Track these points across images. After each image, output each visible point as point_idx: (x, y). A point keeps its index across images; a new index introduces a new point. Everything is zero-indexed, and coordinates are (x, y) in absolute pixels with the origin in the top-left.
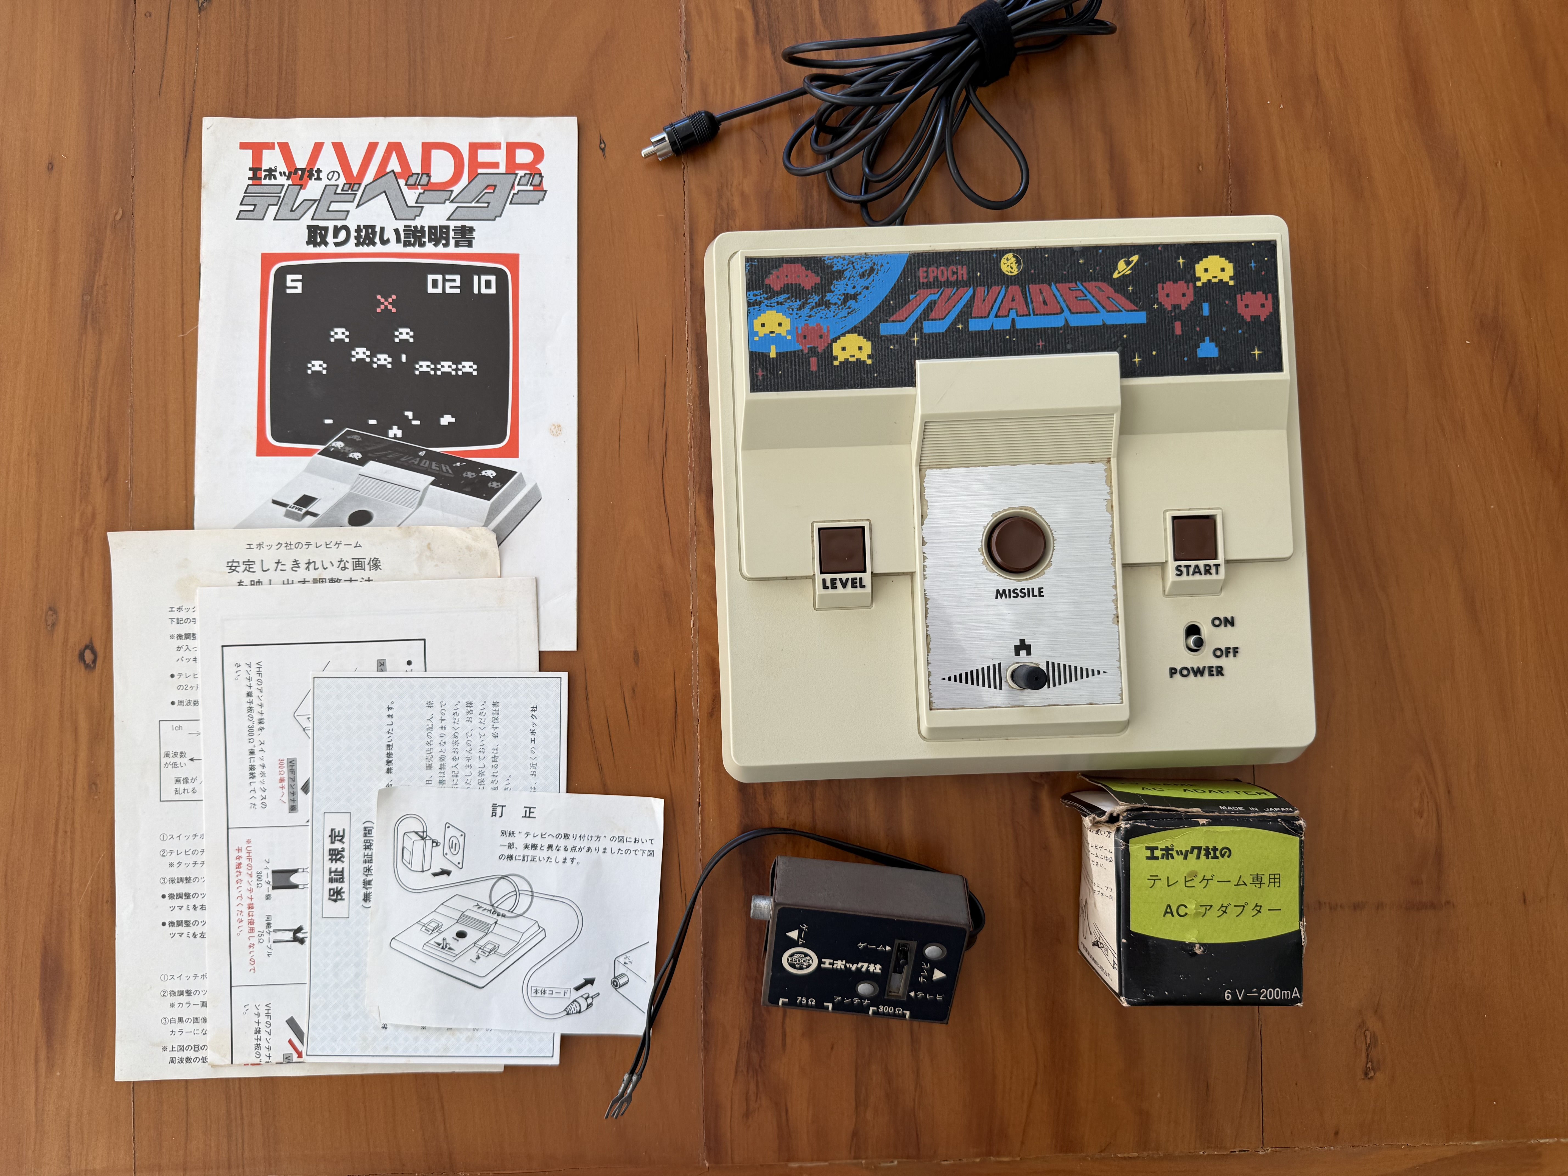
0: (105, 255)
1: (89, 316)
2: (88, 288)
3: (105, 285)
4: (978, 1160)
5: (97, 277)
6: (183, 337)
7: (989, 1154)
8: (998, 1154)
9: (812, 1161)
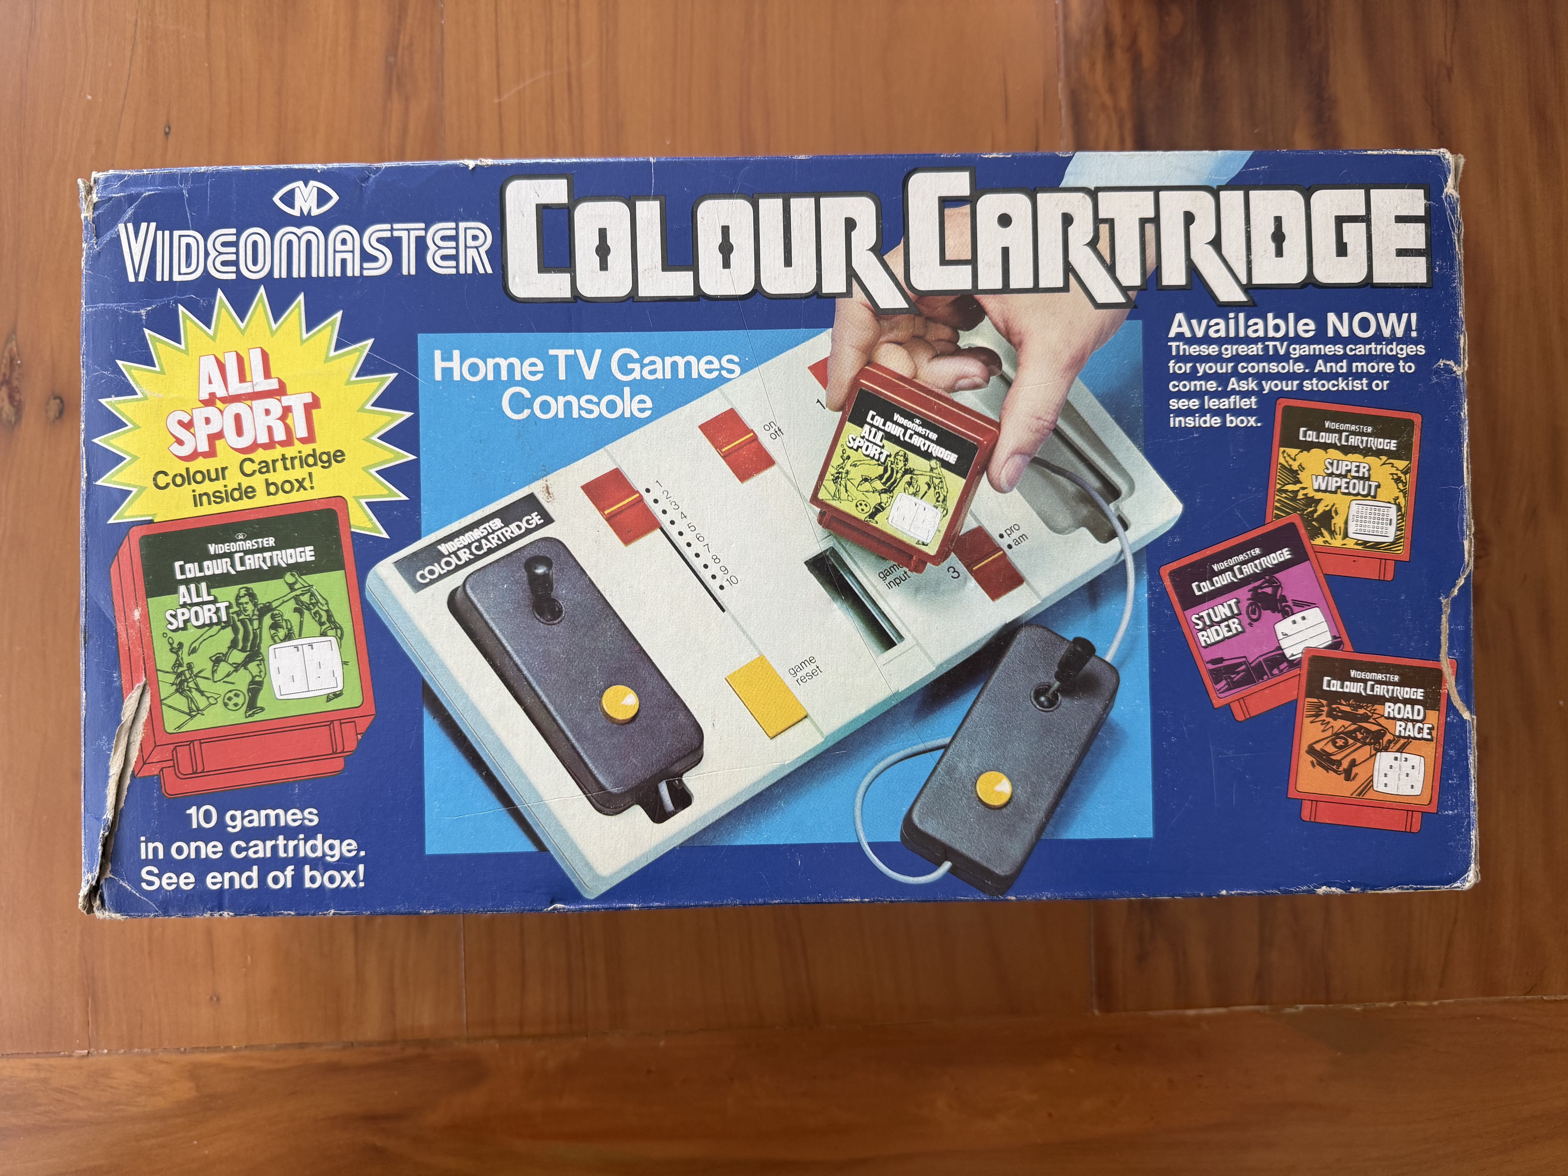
0: (410, 12)
1: (394, 79)
2: (392, 49)
3: (411, 44)
4: (1392, 1005)
5: (401, 37)
6: (500, 104)
7: (1405, 998)
8: (1415, 999)
9: (1213, 1006)
